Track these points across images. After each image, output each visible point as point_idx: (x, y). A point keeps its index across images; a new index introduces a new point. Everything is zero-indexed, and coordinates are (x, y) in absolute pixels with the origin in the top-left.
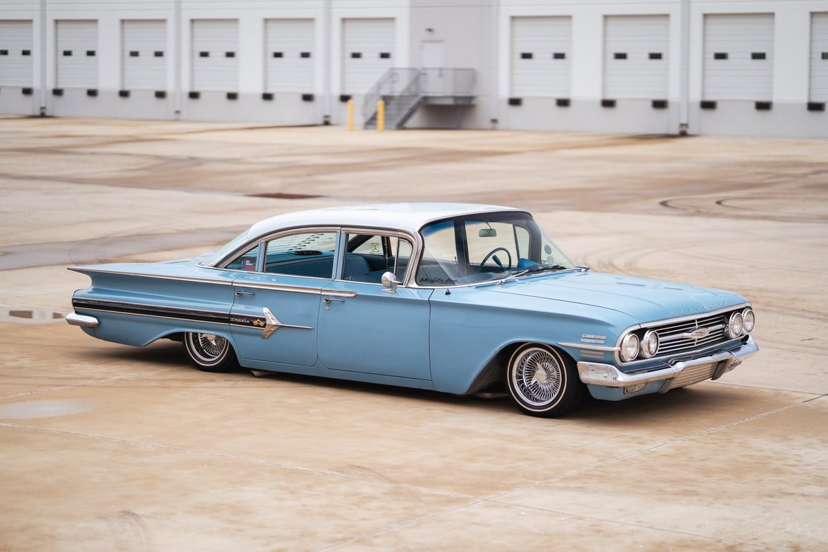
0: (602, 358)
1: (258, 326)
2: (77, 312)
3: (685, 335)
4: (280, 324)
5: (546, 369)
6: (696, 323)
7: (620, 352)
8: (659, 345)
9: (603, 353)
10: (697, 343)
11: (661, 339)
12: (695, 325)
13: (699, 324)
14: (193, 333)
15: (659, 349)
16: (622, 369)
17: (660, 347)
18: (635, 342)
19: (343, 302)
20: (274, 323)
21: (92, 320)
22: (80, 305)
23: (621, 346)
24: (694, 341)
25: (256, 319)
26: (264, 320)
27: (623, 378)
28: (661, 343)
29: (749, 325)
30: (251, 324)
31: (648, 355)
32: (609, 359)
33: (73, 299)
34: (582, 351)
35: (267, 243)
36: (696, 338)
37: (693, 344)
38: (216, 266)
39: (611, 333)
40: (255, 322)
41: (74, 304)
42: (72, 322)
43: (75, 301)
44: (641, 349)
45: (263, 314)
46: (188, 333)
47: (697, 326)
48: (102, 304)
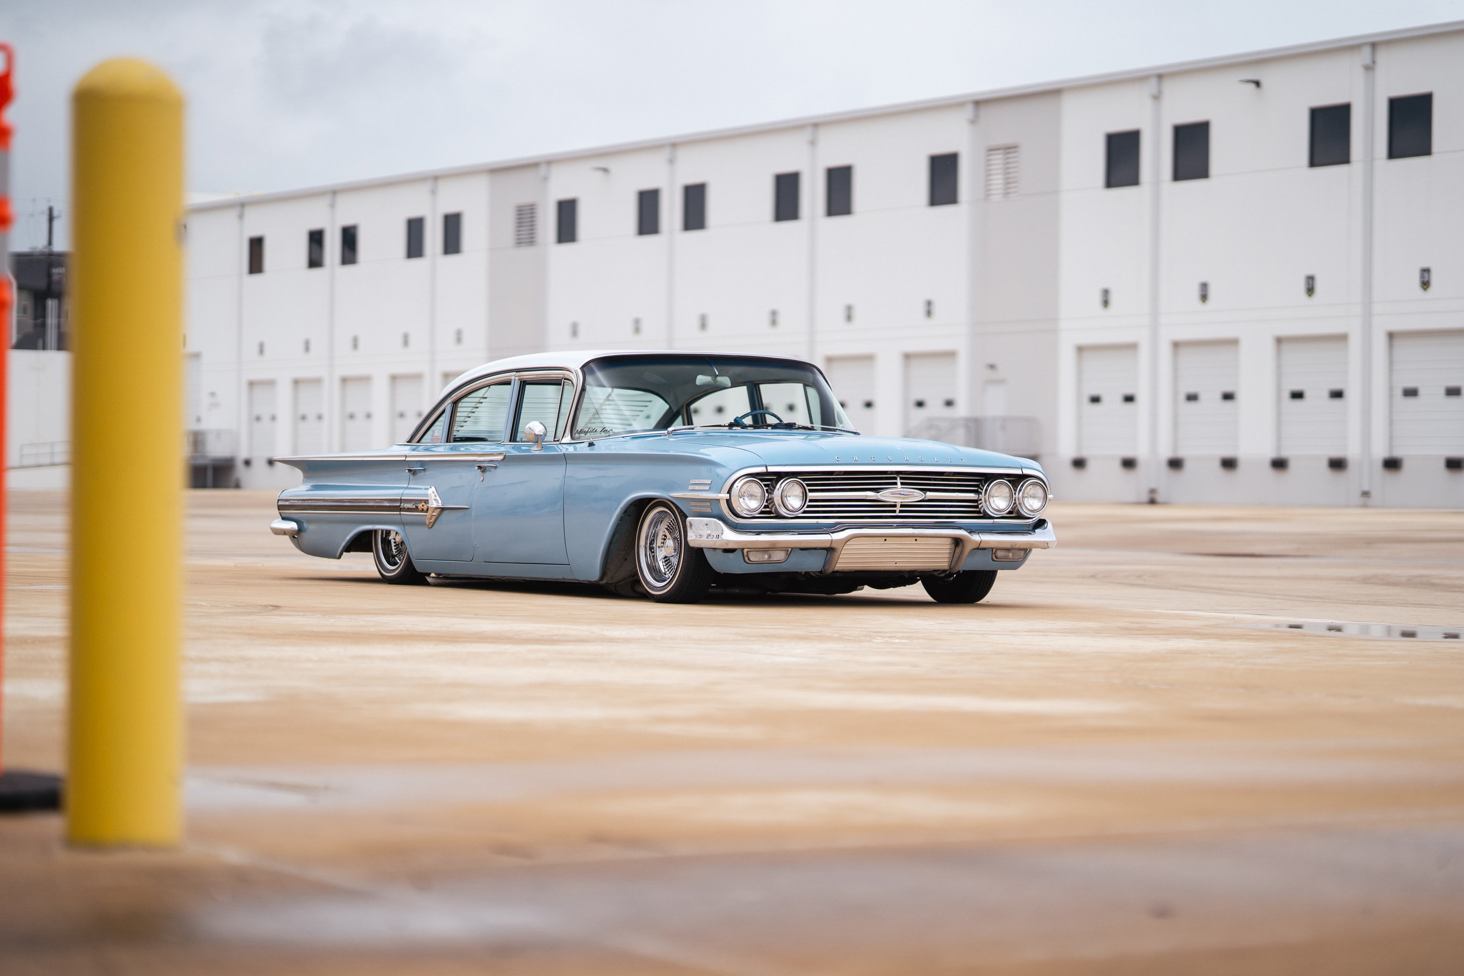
0: (709, 510)
1: (422, 511)
2: (283, 519)
3: (870, 494)
4: (440, 505)
5: (674, 539)
6: (899, 481)
7: (729, 502)
8: (808, 503)
9: (708, 504)
10: (901, 511)
11: (811, 495)
12: (896, 484)
13: (902, 484)
14: (382, 531)
15: (805, 509)
16: (734, 527)
17: (809, 506)
18: (756, 489)
19: (496, 467)
20: (435, 505)
21: (293, 526)
22: (285, 508)
23: (729, 492)
24: (895, 506)
25: (420, 501)
26: (426, 502)
27: (730, 537)
28: (811, 501)
29: (1036, 504)
30: (416, 509)
31: (783, 511)
32: (715, 512)
33: (278, 500)
34: (693, 504)
35: (455, 403)
36: (899, 501)
37: (894, 511)
38: (409, 441)
39: (718, 475)
40: (420, 506)
41: (280, 507)
42: (278, 532)
43: (280, 503)
44: (770, 501)
45: (427, 495)
46: (376, 531)
47: (899, 485)
48: (300, 503)
